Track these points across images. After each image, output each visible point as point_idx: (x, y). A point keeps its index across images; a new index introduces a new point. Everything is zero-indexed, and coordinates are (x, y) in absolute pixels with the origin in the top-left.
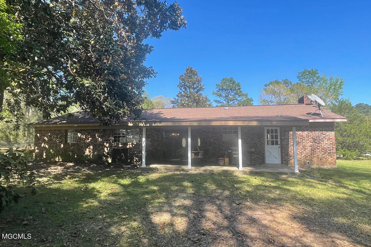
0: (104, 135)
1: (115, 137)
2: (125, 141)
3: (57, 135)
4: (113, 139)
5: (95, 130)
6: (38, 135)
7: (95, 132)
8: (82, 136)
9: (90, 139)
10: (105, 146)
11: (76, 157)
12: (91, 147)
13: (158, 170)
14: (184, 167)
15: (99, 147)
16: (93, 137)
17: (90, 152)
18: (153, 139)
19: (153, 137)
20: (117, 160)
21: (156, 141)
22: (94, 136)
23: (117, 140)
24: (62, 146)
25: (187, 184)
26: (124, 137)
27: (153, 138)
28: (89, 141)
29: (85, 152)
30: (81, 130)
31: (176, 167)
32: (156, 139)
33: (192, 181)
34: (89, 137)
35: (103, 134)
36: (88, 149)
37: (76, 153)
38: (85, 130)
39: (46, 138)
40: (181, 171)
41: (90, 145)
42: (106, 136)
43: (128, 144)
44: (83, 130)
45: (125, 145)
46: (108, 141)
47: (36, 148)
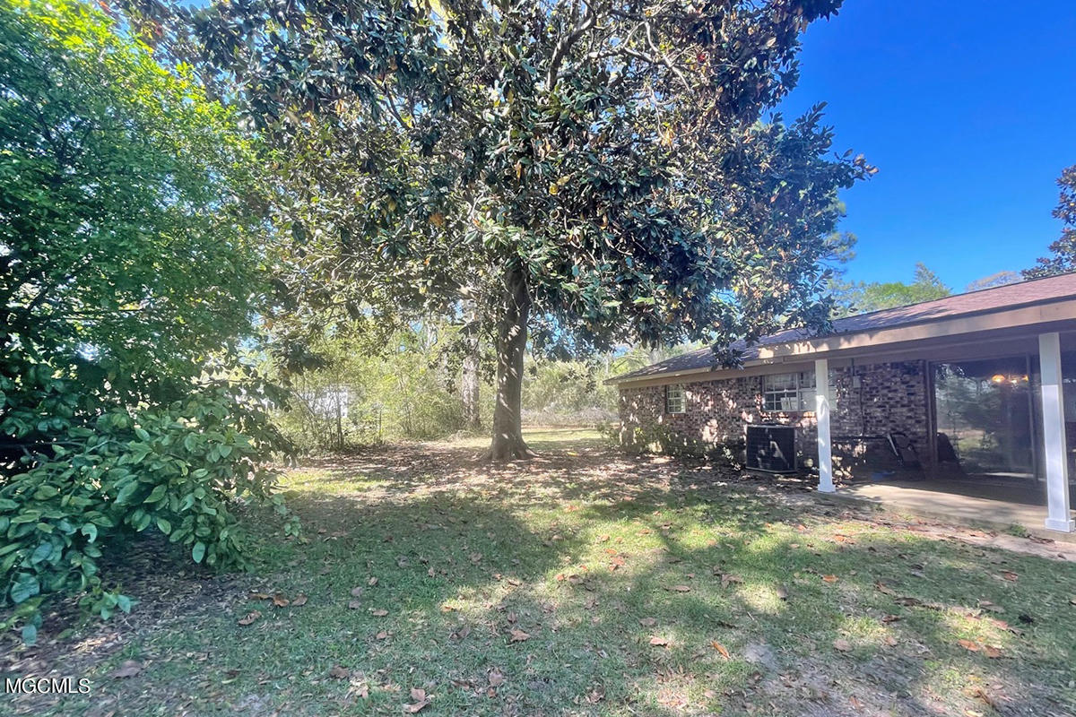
0: (741, 393)
1: (769, 398)
2: (796, 407)
3: (652, 396)
4: (764, 402)
5: (718, 382)
6: (624, 398)
7: (720, 385)
8: (694, 397)
9: (710, 403)
10: (744, 420)
11: (685, 444)
12: (714, 422)
13: (882, 510)
14: (1028, 517)
15: (730, 423)
16: (717, 397)
17: (712, 434)
18: (889, 398)
19: (890, 392)
20: (759, 459)
21: (903, 406)
22: (719, 397)
23: (774, 403)
24: (660, 420)
25: (972, 622)
26: (794, 395)
27: (890, 395)
28: (710, 407)
29: (702, 435)
30: (692, 384)
31: (982, 510)
32: (901, 398)
33: (1026, 620)
34: (708, 400)
35: (737, 391)
36: (707, 428)
37: (685, 436)
38: (701, 384)
39: (635, 405)
40: (1003, 531)
41: (711, 418)
42: (744, 395)
43: (806, 414)
44: (695, 384)
45: (795, 418)
46: (750, 407)
47: (623, 423)
